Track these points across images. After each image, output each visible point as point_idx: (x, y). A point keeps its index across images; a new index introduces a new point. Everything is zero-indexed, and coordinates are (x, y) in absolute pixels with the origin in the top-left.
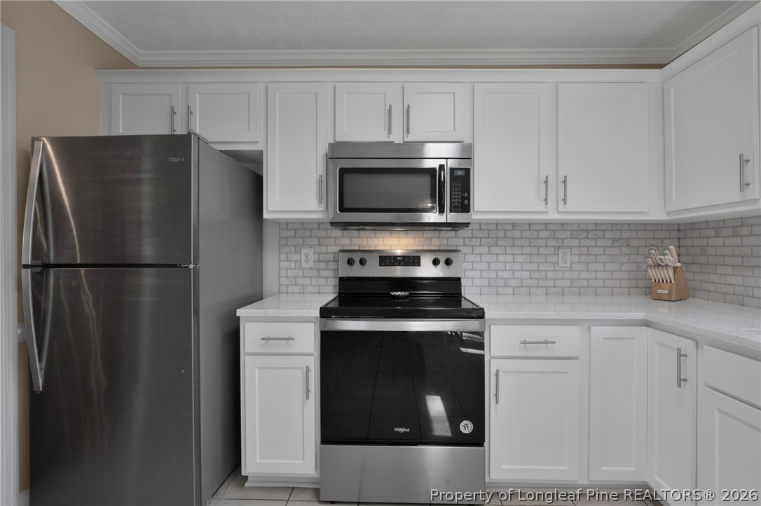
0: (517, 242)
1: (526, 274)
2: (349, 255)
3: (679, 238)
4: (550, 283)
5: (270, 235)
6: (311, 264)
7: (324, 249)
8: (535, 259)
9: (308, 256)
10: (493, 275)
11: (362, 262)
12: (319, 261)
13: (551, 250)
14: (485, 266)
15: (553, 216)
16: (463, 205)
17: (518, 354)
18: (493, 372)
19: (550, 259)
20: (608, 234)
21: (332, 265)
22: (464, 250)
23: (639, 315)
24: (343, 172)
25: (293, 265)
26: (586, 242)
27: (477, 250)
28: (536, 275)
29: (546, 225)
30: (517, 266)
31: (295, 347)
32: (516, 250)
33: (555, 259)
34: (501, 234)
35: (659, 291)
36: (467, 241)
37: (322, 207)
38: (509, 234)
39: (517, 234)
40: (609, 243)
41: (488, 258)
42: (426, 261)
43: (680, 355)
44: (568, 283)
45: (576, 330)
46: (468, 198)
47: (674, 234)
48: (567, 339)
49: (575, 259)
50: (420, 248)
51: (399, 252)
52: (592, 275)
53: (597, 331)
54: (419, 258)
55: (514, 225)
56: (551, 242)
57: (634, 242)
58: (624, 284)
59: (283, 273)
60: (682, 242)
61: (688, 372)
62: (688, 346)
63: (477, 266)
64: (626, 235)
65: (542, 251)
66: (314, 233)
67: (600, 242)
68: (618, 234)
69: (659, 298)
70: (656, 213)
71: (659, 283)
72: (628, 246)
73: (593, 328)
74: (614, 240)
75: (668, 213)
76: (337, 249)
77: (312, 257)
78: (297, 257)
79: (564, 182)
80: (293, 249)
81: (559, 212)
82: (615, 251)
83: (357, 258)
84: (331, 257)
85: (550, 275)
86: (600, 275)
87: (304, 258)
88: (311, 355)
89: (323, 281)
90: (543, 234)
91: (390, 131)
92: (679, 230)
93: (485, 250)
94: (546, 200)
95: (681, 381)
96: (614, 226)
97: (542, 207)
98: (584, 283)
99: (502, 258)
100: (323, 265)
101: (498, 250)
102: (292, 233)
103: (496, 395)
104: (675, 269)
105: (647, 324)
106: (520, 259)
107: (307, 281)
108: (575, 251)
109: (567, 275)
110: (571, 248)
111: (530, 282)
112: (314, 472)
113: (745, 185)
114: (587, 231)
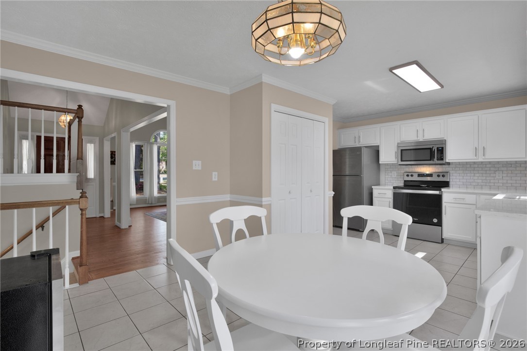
0: (476, 169)
1: (480, 181)
2: (407, 173)
4: (492, 184)
5: (382, 168)
6: (395, 176)
7: (400, 172)
8: (484, 175)
9: (394, 174)
11: (412, 175)
12: (398, 175)
13: (493, 172)
14: (461, 178)
15: (481, 159)
16: (439, 158)
19: (492, 175)
21: (402, 177)
22: (450, 172)
24: (402, 150)
25: (390, 176)
27: (458, 172)
28: (485, 181)
30: (476, 178)
32: (475, 172)
33: (494, 175)
36: (453, 169)
37: (397, 160)
38: (472, 166)
39: (476, 166)
40: (524, 169)
41: (463, 175)
42: (435, 175)
44: (501, 184)
46: (443, 156)
49: (505, 175)
50: (434, 171)
51: (428, 173)
52: (514, 182)
53: (483, 197)
54: (432, 174)
56: (492, 169)
59: (387, 179)
63: (458, 177)
65: (488, 172)
66: (396, 167)
67: (518, 169)
73: (481, 196)
74: (526, 167)
76: (403, 172)
77: (396, 174)
78: (391, 174)
79: (484, 149)
80: (389, 172)
81: (483, 159)
83: (410, 174)
84: (402, 174)
85: (492, 181)
86: (518, 182)
88: (390, 198)
89: (399, 182)
90: (488, 166)
91: (418, 137)
93: (461, 172)
94: (476, 155)
97: (475, 158)
98: (510, 185)
99: (468, 175)
100: (400, 177)
101: (467, 172)
102: (389, 167)
106: (477, 175)
107: (394, 181)
108: (505, 172)
109: (500, 181)
110: (503, 171)
111: (482, 184)
112: (391, 227)
114: (511, 164)
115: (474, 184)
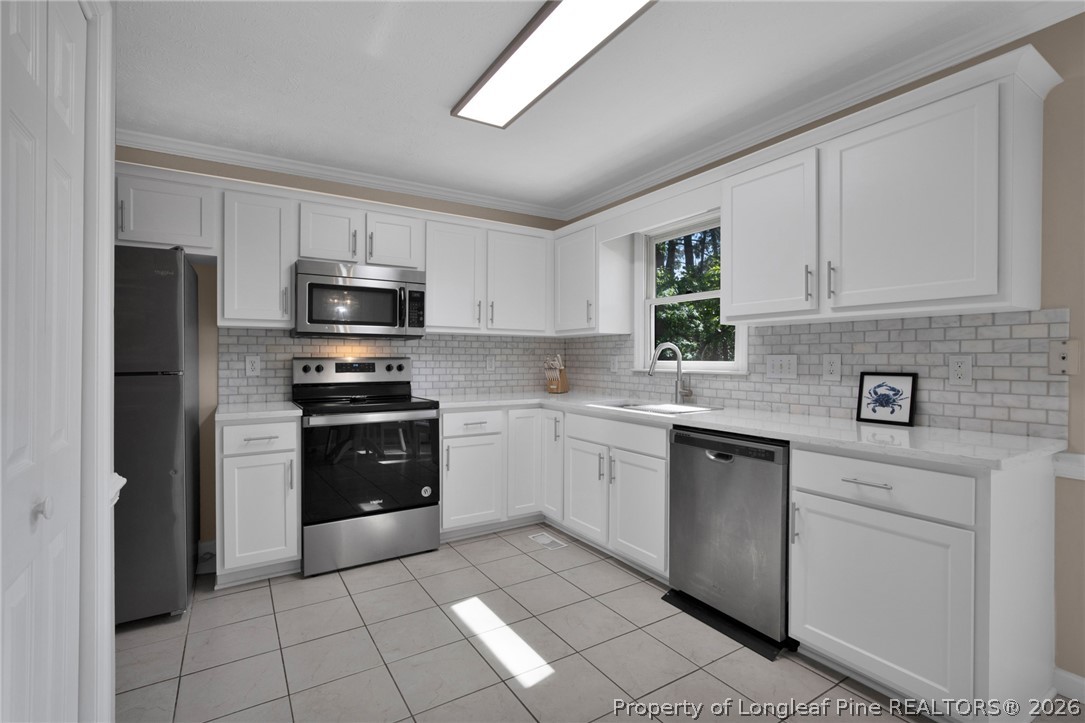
0: (455, 351)
1: (462, 378)
2: (304, 363)
3: (565, 349)
4: (480, 384)
5: (205, 343)
6: (257, 372)
7: (272, 357)
8: (469, 364)
9: (254, 365)
10: (436, 378)
11: (319, 369)
12: (266, 369)
13: (481, 358)
14: (429, 371)
15: (484, 331)
16: (419, 320)
17: (461, 433)
18: (445, 448)
19: (481, 365)
20: (521, 345)
21: (284, 373)
22: (413, 357)
23: (536, 401)
24: (314, 287)
25: (235, 374)
26: (506, 351)
27: (423, 358)
28: (470, 378)
29: (478, 337)
30: (456, 371)
31: (277, 445)
32: (454, 358)
34: (443, 344)
35: (552, 387)
37: (286, 317)
38: (449, 344)
39: (456, 344)
40: (521, 352)
41: (432, 364)
42: (380, 367)
43: (556, 421)
44: (493, 384)
45: (499, 414)
46: (423, 316)
47: (562, 346)
48: (494, 420)
49: (498, 364)
50: (372, 356)
51: (350, 359)
52: (510, 377)
53: (512, 413)
54: (373, 365)
55: (453, 337)
56: (481, 351)
57: (538, 352)
58: (531, 383)
59: (222, 382)
60: (569, 352)
61: (560, 432)
62: (559, 415)
63: (423, 371)
64: (532, 346)
65: (475, 358)
66: (260, 340)
67: (515, 351)
68: (527, 346)
69: (552, 392)
70: (550, 333)
71: (551, 381)
72: (534, 354)
73: (511, 412)
74: (524, 349)
75: (557, 332)
76: (290, 357)
77: (259, 365)
78: (240, 365)
79: (492, 306)
80: (235, 357)
81: (487, 329)
82: (525, 358)
83: (313, 365)
84: (280, 365)
85: (480, 378)
86: (515, 377)
87: (248, 366)
88: (292, 450)
89: (271, 389)
90: (475, 345)
92: (565, 343)
93: (430, 357)
94: (479, 319)
95: (556, 436)
96: (525, 339)
97: (476, 325)
98: (504, 383)
99: (443, 364)
100: (272, 373)
101: (440, 358)
102: (235, 340)
103: (447, 465)
104: (561, 371)
105: (541, 406)
106: (457, 364)
107: (253, 390)
108: (498, 358)
109: (492, 377)
110: (495, 355)
111: (465, 384)
112: (296, 554)
113: (589, 319)
114: (507, 342)
115: (452, 385)
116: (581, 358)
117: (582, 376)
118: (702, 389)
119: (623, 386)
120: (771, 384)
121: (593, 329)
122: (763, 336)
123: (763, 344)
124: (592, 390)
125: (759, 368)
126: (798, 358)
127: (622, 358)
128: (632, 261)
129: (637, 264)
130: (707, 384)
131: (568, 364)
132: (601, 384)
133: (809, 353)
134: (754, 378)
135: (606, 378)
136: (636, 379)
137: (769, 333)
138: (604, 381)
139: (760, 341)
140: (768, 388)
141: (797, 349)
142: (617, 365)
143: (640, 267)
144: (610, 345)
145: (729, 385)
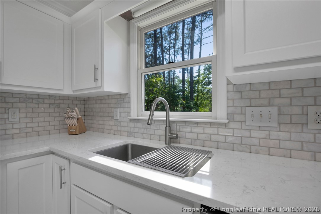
3: (84, 104)
13: (2, 110)
19: (2, 116)
20: (46, 101)
23: (45, 148)
26: (32, 105)
33: (5, 116)
35: (71, 130)
40: (47, 106)
43: (61, 170)
44: (17, 131)
47: (82, 102)
49: (23, 115)
52: (36, 125)
56: (1, 105)
57: (62, 106)
58: (56, 128)
60: (86, 106)
61: (66, 178)
64: (57, 102)
67: (40, 105)
68: (53, 102)
70: (68, 91)
71: (71, 127)
72: (59, 107)
73: (9, 164)
74: (50, 104)
75: (74, 91)
82: (51, 110)
86: (41, 124)
92: (84, 100)
95: (61, 184)
96: (50, 97)
98: (31, 130)
104: (78, 119)
108: (22, 110)
109: (16, 126)
110: (20, 109)
113: (96, 80)
114: (32, 99)
116: (94, 110)
117: (95, 122)
118: (186, 133)
119: (122, 129)
120: (250, 130)
121: (100, 87)
122: (241, 92)
123: (242, 98)
124: (101, 131)
125: (237, 117)
126: (279, 110)
127: (122, 110)
128: (129, 43)
129: (132, 45)
130: (189, 129)
131: (86, 114)
132: (108, 127)
133: (291, 105)
134: (232, 125)
135: (111, 123)
136: (132, 124)
137: (248, 88)
138: (109, 125)
139: (238, 96)
140: (247, 134)
141: (277, 101)
142: (118, 115)
143: (134, 47)
144: (114, 101)
145: (209, 130)
